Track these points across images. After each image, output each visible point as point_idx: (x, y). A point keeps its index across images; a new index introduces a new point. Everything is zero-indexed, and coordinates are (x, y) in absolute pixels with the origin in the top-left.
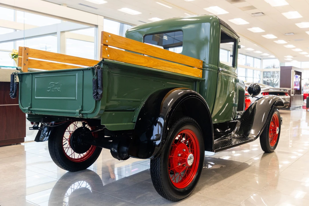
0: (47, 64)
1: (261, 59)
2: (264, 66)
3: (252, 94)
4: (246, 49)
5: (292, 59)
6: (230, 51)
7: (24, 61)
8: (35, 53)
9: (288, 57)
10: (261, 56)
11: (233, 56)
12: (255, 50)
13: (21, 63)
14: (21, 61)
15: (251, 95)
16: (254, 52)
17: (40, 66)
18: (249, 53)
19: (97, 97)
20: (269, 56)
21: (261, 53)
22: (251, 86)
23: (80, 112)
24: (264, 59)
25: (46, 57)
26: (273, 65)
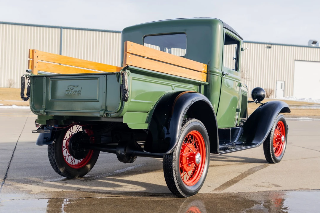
0: (53, 67)
8: (43, 56)
11: (235, 59)
15: (255, 100)
17: (47, 69)
23: (105, 112)
25: (52, 60)
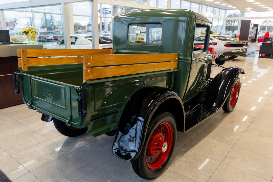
0: (45, 60)
1: (225, 10)
2: (228, 15)
3: (218, 64)
4: (214, 3)
5: (251, 10)
6: (201, 4)
7: (23, 62)
8: (32, 53)
9: (248, 8)
10: (226, 8)
11: (205, 40)
12: (222, 3)
13: (21, 64)
14: (21, 61)
16: (221, 4)
17: (38, 63)
18: (217, 5)
19: (82, 116)
20: (233, 8)
21: (226, 5)
22: (218, 57)
23: (70, 122)
24: (228, 10)
25: (43, 55)
26: (234, 14)
